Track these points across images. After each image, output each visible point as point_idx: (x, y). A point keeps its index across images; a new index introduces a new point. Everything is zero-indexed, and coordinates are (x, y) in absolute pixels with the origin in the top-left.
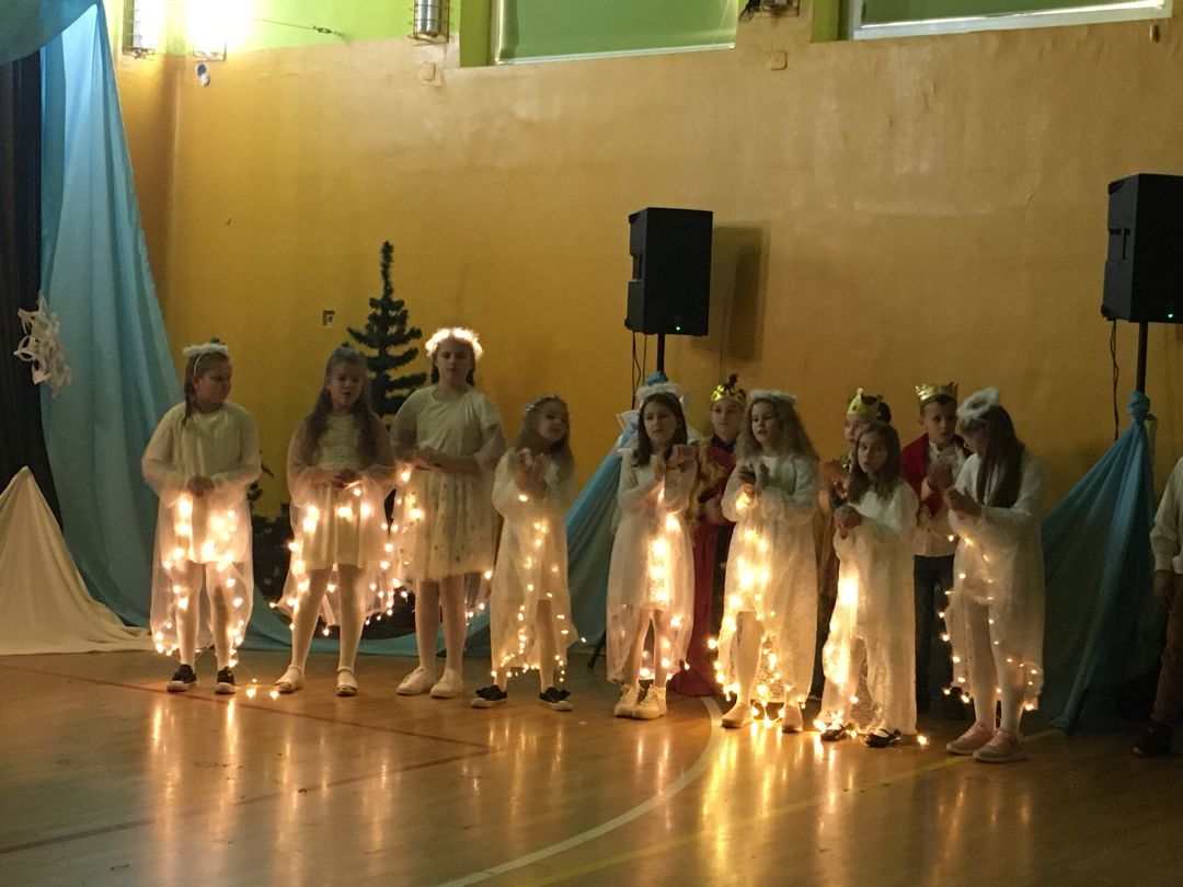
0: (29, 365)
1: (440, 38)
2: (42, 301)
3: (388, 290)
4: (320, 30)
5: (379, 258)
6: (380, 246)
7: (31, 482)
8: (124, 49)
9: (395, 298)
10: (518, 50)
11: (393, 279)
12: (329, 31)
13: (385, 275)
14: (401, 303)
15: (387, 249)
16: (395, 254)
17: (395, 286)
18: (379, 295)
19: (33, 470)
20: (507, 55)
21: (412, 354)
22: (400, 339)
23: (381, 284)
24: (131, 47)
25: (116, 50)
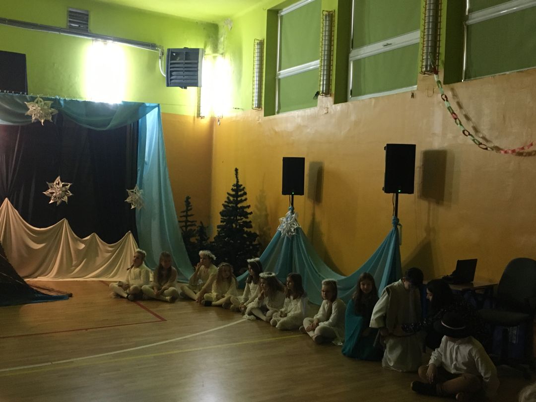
0: (130, 205)
1: (260, 109)
2: (137, 187)
3: (238, 182)
4: (236, 108)
5: (234, 172)
6: (234, 169)
7: (131, 235)
8: (197, 117)
9: (240, 183)
10: (280, 111)
11: (239, 178)
12: (239, 109)
13: (237, 177)
14: (242, 185)
15: (236, 170)
16: (239, 171)
17: (239, 181)
18: (235, 183)
19: (132, 232)
20: (278, 112)
21: (246, 199)
22: (241, 196)
23: (236, 179)
24: (199, 115)
25: (194, 117)
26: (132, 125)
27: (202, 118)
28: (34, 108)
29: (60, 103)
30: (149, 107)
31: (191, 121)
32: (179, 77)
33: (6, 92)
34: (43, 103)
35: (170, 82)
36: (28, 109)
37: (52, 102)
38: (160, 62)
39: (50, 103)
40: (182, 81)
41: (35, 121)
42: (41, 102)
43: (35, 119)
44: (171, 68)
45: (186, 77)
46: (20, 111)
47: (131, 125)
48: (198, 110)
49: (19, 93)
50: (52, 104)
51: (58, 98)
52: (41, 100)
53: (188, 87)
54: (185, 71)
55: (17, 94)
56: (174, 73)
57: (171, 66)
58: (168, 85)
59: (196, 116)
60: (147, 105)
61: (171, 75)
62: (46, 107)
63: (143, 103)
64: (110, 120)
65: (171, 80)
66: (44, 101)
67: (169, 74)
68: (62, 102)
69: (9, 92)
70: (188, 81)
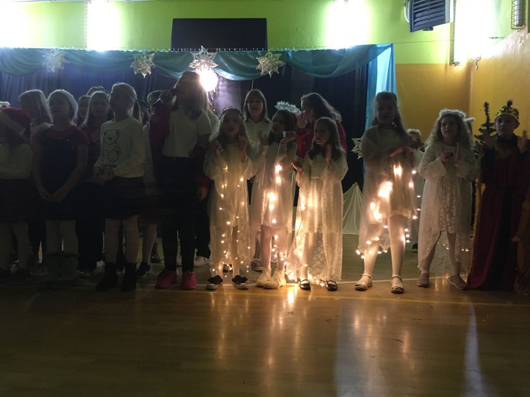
0: (357, 155)
1: (523, 26)
3: (488, 119)
4: (493, 38)
7: (357, 187)
8: (450, 64)
13: (487, 114)
15: (486, 105)
19: (359, 185)
24: (452, 63)
25: (446, 65)
26: (361, 69)
27: (456, 65)
28: (263, 62)
29: (288, 55)
30: (379, 48)
31: (442, 69)
32: (423, 18)
33: (241, 50)
34: (271, 56)
35: (414, 26)
36: (258, 63)
37: (281, 54)
38: (405, 8)
39: (278, 55)
40: (427, 21)
41: (265, 74)
42: (270, 55)
43: (264, 73)
44: (415, 10)
45: (431, 16)
46: (252, 66)
47: (359, 69)
48: (450, 56)
49: (252, 50)
50: (280, 57)
51: (286, 49)
52: (271, 53)
53: (434, 27)
54: (431, 9)
55: (250, 51)
56: (418, 15)
57: (415, 8)
58: (412, 31)
59: (448, 63)
60: (379, 46)
61: (415, 18)
62: (274, 60)
63: (374, 45)
64: (336, 67)
65: (415, 23)
66: (273, 54)
67: (413, 16)
68: (290, 54)
69: (243, 50)
70: (434, 20)
